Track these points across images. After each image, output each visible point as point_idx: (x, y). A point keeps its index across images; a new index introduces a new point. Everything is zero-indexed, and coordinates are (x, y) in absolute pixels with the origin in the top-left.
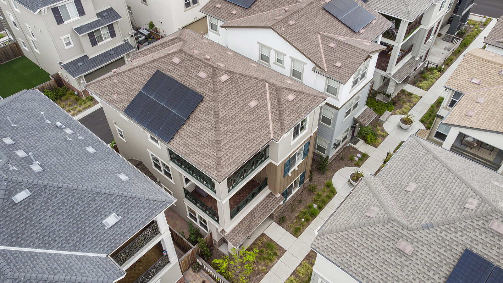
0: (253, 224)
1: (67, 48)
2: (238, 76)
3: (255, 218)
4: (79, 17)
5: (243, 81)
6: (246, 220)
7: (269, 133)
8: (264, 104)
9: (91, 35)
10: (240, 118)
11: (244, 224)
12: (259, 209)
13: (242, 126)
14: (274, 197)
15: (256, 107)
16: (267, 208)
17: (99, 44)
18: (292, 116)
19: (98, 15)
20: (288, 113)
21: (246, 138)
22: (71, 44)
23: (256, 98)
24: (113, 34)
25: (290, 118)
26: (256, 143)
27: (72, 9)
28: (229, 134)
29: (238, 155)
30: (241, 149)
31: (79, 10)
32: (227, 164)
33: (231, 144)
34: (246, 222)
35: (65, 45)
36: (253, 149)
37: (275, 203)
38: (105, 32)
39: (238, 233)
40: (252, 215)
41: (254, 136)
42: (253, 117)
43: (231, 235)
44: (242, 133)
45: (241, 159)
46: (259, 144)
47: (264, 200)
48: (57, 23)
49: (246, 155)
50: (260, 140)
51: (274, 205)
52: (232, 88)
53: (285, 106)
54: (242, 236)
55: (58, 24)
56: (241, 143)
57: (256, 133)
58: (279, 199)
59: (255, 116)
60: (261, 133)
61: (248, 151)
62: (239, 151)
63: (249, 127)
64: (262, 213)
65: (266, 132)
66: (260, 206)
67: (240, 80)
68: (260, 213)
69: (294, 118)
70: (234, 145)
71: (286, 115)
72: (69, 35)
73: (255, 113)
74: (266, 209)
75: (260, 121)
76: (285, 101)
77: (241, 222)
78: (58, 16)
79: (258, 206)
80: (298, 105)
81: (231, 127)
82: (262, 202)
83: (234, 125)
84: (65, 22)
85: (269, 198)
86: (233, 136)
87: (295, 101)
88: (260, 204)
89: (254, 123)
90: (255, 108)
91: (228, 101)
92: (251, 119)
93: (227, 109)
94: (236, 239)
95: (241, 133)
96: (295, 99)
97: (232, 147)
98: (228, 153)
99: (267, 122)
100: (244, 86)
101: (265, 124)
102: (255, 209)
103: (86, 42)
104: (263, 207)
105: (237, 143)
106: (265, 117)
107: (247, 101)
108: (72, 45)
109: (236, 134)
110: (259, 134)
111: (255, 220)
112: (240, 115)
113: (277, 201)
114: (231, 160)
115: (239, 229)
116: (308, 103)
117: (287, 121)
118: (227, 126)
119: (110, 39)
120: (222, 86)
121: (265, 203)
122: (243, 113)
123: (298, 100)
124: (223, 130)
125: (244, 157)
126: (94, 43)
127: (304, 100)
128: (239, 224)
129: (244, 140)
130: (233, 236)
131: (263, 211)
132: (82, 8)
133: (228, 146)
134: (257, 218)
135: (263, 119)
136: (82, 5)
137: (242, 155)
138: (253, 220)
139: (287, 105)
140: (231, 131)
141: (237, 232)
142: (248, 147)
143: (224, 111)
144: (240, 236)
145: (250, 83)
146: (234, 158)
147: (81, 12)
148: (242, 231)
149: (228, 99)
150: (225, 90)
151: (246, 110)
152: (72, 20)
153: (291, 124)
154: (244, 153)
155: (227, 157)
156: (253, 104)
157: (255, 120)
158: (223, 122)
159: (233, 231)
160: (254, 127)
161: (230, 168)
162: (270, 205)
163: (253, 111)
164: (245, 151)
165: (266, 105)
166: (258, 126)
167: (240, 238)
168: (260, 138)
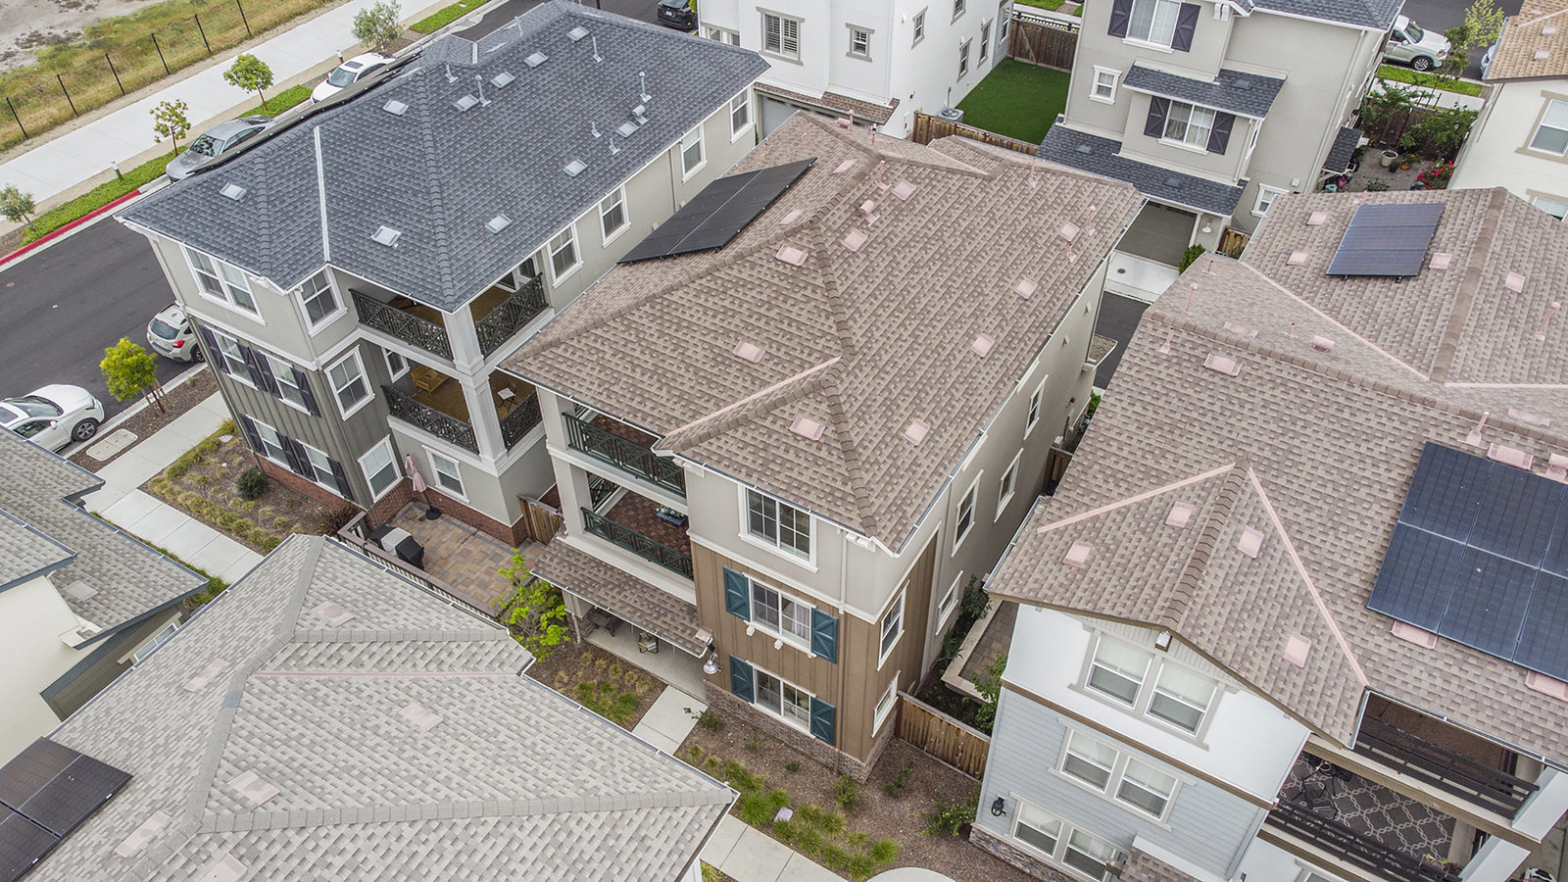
0: (602, 593)
1: (1094, 96)
2: (819, 282)
3: (619, 593)
4: (1168, 48)
5: (809, 300)
6: (609, 573)
7: (679, 423)
8: (766, 378)
9: (1158, 106)
10: (687, 338)
11: (595, 571)
12: (647, 596)
13: (667, 352)
14: (693, 626)
15: (744, 364)
16: (655, 615)
17: (1164, 140)
18: (745, 453)
19: (1223, 73)
20: (747, 439)
21: (638, 376)
22: (1109, 95)
23: (773, 351)
24: (1218, 143)
25: (734, 449)
26: (634, 404)
27: (1165, 19)
28: (631, 334)
29: (582, 375)
30: (602, 376)
31: (1180, 31)
32: (549, 362)
33: (606, 348)
34: (601, 574)
35: (1094, 88)
36: (613, 402)
37: (678, 632)
38: (1201, 123)
39: (570, 564)
40: (626, 583)
41: (653, 390)
42: (706, 367)
43: (560, 551)
44: (650, 363)
45: (575, 387)
46: (635, 412)
47: (678, 601)
48: (1110, 29)
49: (591, 394)
50: (647, 410)
51: (668, 630)
52: (771, 284)
53: (767, 423)
54: (562, 575)
55: (1109, 34)
56: (620, 369)
57: (663, 393)
58: (692, 640)
59: (715, 371)
60: (670, 404)
61: (605, 393)
62: (595, 373)
63: (674, 369)
64: (638, 606)
65: (676, 414)
66: (657, 596)
67: (808, 292)
68: (636, 601)
69: (739, 459)
70: (607, 357)
71: (738, 435)
72: (1117, 73)
73: (723, 369)
74: (650, 615)
75: (705, 389)
76: (786, 416)
77: (600, 563)
78: (1119, 15)
79: (656, 589)
80: (791, 456)
81: (652, 331)
82: (670, 597)
83: (661, 334)
84: (1128, 40)
85: (688, 613)
86: (630, 345)
87: (802, 445)
88: (663, 593)
89: (690, 375)
90: (740, 361)
91: (724, 292)
92: (699, 365)
93: (701, 301)
94: (554, 564)
95: (647, 357)
96: (807, 442)
97: (600, 355)
98: (579, 353)
99: (710, 405)
100: (797, 308)
101: (702, 402)
102: (645, 585)
103: (1140, 113)
104: (656, 606)
105: (615, 360)
106: (723, 396)
107: (752, 335)
108: (1110, 100)
109: (639, 349)
110: (663, 401)
111: (614, 593)
112: (698, 335)
113: (685, 636)
114: (563, 367)
115: (580, 564)
116: (815, 484)
117: (721, 444)
118: (652, 321)
119: (1203, 150)
120: (764, 263)
121: (667, 607)
122: (707, 339)
123: (813, 450)
124: (635, 318)
125: (583, 390)
126: (1154, 128)
127: (822, 470)
128: (593, 560)
129: (628, 372)
130: (559, 555)
131: (644, 609)
132: (1192, 32)
133: (598, 345)
134: (621, 597)
135: (714, 392)
136: (1194, 25)
137: (586, 384)
138: (612, 589)
139: (776, 427)
140: (641, 336)
141: (572, 560)
142: (616, 388)
143: (690, 297)
144: (561, 571)
145: (815, 317)
146: (573, 371)
147: (1183, 39)
148: (576, 572)
149: (732, 292)
150: (754, 273)
151: (719, 343)
152: (1148, 43)
153: (715, 458)
154: (594, 387)
155: (568, 355)
156: (749, 351)
157: (702, 374)
158: (658, 307)
159: (571, 551)
160: (679, 380)
161: (541, 372)
162: (667, 620)
163: (725, 359)
164: (600, 386)
165: (764, 384)
166: (685, 388)
167: (557, 572)
168: (653, 408)
